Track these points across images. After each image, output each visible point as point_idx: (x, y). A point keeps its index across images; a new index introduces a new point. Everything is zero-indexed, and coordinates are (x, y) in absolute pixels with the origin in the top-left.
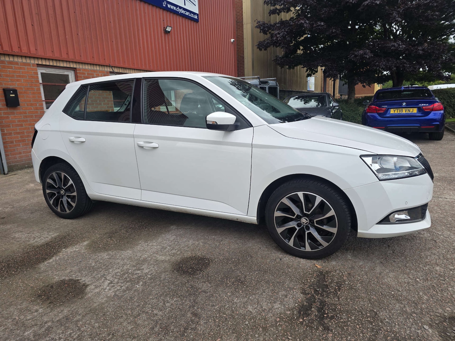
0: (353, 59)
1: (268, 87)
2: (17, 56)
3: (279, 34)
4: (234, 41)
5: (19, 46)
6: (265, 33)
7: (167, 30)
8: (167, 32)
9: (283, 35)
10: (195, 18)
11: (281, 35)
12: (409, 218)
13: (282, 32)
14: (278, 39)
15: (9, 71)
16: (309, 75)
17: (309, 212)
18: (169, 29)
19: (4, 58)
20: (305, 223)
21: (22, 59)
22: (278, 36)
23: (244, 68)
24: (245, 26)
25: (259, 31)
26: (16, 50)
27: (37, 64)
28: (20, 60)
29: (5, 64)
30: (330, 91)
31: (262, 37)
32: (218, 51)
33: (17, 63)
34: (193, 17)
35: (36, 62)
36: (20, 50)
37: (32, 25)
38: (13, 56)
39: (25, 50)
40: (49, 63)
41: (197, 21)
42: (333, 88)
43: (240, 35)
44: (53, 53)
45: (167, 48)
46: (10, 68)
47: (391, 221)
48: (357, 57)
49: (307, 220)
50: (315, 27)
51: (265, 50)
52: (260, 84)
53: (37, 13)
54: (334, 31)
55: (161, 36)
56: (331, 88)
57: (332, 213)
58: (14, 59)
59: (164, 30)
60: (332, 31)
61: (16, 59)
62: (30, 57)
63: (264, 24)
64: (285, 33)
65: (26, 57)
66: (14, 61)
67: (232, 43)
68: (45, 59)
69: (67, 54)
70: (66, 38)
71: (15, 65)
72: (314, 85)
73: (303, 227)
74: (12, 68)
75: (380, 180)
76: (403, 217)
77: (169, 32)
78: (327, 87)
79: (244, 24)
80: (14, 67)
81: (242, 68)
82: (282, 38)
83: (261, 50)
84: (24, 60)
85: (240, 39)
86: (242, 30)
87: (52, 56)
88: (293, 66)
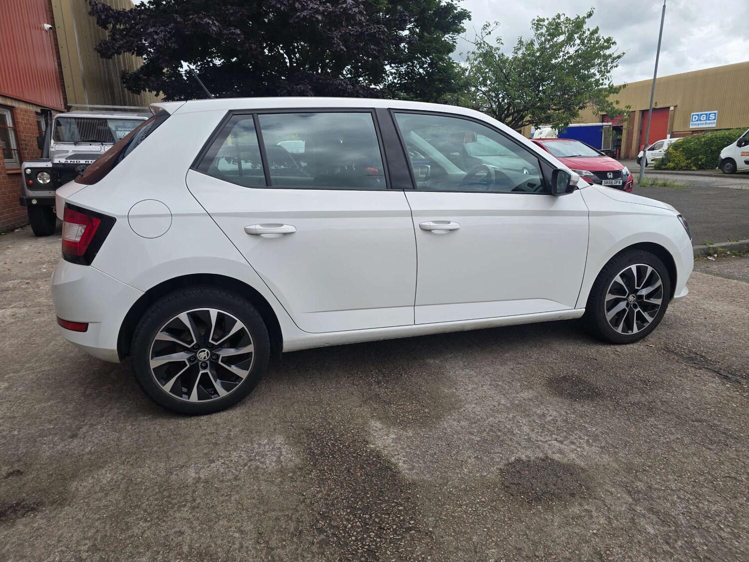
20: (632, 302)
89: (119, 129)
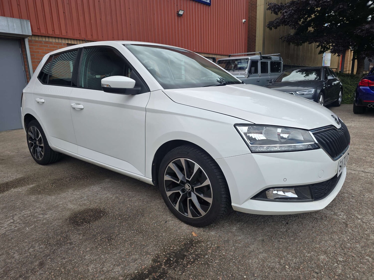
0: (359, 34)
1: (270, 62)
2: (52, 37)
3: (286, 12)
4: (245, 21)
5: (53, 30)
6: (276, 13)
7: (179, 13)
8: (179, 16)
9: (290, 14)
10: (208, 2)
11: (288, 13)
12: (296, 196)
13: (289, 10)
14: (285, 18)
15: (45, 49)
16: (322, 52)
17: (189, 179)
18: (181, 12)
19: (41, 39)
20: (188, 190)
21: (55, 40)
22: (285, 14)
23: (255, 45)
24: (258, 8)
25: (271, 12)
26: (50, 33)
27: (67, 44)
28: (53, 40)
29: (42, 43)
30: (348, 66)
31: (274, 17)
32: (228, 31)
33: (51, 43)
34: (205, 1)
35: (67, 42)
36: (53, 32)
37: (64, 13)
38: (49, 37)
39: (57, 32)
40: (77, 43)
41: (209, 4)
42: (351, 64)
43: (253, 16)
44: (80, 34)
45: (180, 29)
46: (46, 47)
47: (268, 198)
48: (364, 32)
49: (190, 187)
50: (321, 3)
51: (276, 28)
52: (261, 59)
53: (67, 3)
54: (341, 6)
55: (175, 19)
56: (350, 64)
57: (207, 182)
58: (49, 40)
59: (177, 14)
60: (339, 7)
61: (51, 40)
62: (62, 38)
63: (275, 5)
64: (292, 11)
65: (58, 38)
66: (49, 41)
67: (243, 23)
68: (74, 39)
69: (91, 35)
70: (91, 22)
71: (50, 44)
72: (330, 61)
73: (186, 193)
74: (47, 46)
75: (252, 153)
76: (290, 194)
77: (182, 15)
78: (345, 63)
79: (257, 5)
80: (49, 46)
81: (254, 45)
82: (289, 16)
83: (271, 29)
84: (57, 41)
85: (253, 19)
86: (255, 11)
87: (79, 37)
88: (300, 43)
89: (239, 64)
